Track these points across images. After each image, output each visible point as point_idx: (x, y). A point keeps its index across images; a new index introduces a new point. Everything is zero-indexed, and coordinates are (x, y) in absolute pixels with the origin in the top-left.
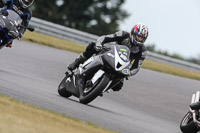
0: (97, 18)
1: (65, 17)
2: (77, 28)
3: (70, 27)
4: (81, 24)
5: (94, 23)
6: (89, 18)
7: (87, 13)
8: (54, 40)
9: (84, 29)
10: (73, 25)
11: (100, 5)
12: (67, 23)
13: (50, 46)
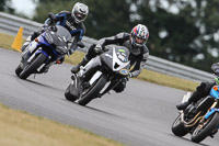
0: (204, 51)
1: (168, 50)
2: (182, 62)
3: (174, 61)
4: (186, 58)
5: (200, 57)
6: (195, 52)
7: (192, 46)
8: (157, 76)
9: (190, 64)
10: (178, 59)
11: (207, 38)
12: (171, 57)
13: (152, 82)
